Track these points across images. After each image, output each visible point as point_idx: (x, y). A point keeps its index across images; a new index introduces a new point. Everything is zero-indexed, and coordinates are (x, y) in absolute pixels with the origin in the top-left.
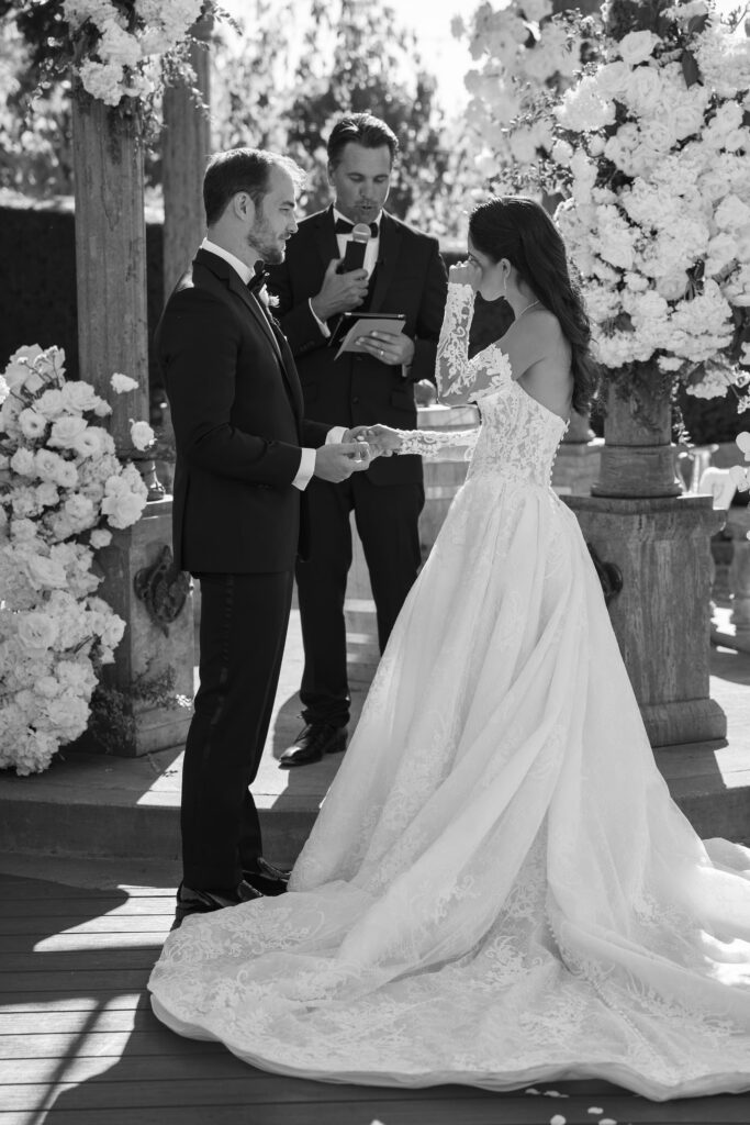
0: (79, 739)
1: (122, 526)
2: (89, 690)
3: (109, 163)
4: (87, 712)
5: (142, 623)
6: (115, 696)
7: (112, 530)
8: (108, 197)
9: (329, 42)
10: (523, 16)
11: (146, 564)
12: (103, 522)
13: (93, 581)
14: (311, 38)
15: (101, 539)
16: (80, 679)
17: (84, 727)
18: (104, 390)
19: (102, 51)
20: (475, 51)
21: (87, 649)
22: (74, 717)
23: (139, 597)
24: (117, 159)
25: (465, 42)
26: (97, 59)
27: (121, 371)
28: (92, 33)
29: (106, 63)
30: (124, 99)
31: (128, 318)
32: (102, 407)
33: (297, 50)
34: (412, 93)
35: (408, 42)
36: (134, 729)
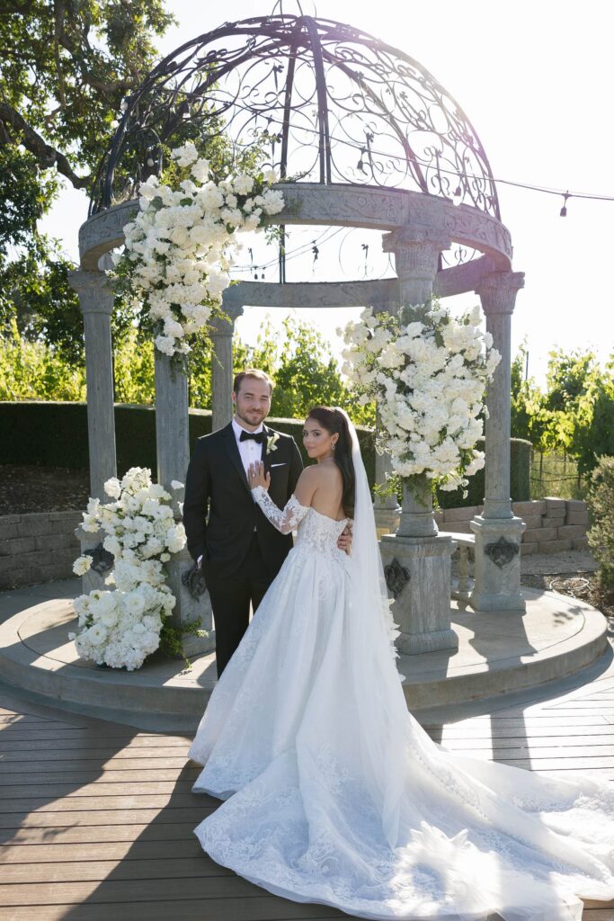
0: (155, 652)
1: (175, 551)
2: (159, 629)
3: (170, 384)
4: (159, 640)
5: (185, 596)
6: (171, 631)
7: (171, 553)
8: (170, 398)
9: (294, 346)
10: (366, 325)
11: (188, 569)
12: (166, 550)
13: (163, 577)
14: (286, 345)
15: (165, 558)
16: (155, 623)
17: (157, 646)
18: (168, 488)
19: (165, 331)
20: (346, 341)
21: (159, 609)
22: (152, 642)
23: (184, 584)
24: (174, 381)
25: (342, 337)
26: (163, 335)
27: (176, 479)
28: (162, 322)
29: (167, 336)
30: (176, 353)
31: (180, 455)
32: (167, 497)
33: (280, 350)
34: (327, 365)
35: (326, 346)
36: (180, 648)
